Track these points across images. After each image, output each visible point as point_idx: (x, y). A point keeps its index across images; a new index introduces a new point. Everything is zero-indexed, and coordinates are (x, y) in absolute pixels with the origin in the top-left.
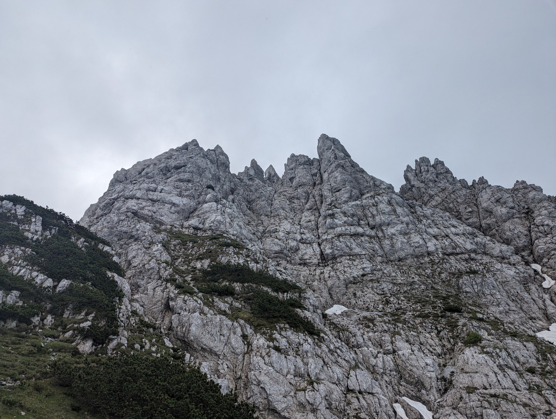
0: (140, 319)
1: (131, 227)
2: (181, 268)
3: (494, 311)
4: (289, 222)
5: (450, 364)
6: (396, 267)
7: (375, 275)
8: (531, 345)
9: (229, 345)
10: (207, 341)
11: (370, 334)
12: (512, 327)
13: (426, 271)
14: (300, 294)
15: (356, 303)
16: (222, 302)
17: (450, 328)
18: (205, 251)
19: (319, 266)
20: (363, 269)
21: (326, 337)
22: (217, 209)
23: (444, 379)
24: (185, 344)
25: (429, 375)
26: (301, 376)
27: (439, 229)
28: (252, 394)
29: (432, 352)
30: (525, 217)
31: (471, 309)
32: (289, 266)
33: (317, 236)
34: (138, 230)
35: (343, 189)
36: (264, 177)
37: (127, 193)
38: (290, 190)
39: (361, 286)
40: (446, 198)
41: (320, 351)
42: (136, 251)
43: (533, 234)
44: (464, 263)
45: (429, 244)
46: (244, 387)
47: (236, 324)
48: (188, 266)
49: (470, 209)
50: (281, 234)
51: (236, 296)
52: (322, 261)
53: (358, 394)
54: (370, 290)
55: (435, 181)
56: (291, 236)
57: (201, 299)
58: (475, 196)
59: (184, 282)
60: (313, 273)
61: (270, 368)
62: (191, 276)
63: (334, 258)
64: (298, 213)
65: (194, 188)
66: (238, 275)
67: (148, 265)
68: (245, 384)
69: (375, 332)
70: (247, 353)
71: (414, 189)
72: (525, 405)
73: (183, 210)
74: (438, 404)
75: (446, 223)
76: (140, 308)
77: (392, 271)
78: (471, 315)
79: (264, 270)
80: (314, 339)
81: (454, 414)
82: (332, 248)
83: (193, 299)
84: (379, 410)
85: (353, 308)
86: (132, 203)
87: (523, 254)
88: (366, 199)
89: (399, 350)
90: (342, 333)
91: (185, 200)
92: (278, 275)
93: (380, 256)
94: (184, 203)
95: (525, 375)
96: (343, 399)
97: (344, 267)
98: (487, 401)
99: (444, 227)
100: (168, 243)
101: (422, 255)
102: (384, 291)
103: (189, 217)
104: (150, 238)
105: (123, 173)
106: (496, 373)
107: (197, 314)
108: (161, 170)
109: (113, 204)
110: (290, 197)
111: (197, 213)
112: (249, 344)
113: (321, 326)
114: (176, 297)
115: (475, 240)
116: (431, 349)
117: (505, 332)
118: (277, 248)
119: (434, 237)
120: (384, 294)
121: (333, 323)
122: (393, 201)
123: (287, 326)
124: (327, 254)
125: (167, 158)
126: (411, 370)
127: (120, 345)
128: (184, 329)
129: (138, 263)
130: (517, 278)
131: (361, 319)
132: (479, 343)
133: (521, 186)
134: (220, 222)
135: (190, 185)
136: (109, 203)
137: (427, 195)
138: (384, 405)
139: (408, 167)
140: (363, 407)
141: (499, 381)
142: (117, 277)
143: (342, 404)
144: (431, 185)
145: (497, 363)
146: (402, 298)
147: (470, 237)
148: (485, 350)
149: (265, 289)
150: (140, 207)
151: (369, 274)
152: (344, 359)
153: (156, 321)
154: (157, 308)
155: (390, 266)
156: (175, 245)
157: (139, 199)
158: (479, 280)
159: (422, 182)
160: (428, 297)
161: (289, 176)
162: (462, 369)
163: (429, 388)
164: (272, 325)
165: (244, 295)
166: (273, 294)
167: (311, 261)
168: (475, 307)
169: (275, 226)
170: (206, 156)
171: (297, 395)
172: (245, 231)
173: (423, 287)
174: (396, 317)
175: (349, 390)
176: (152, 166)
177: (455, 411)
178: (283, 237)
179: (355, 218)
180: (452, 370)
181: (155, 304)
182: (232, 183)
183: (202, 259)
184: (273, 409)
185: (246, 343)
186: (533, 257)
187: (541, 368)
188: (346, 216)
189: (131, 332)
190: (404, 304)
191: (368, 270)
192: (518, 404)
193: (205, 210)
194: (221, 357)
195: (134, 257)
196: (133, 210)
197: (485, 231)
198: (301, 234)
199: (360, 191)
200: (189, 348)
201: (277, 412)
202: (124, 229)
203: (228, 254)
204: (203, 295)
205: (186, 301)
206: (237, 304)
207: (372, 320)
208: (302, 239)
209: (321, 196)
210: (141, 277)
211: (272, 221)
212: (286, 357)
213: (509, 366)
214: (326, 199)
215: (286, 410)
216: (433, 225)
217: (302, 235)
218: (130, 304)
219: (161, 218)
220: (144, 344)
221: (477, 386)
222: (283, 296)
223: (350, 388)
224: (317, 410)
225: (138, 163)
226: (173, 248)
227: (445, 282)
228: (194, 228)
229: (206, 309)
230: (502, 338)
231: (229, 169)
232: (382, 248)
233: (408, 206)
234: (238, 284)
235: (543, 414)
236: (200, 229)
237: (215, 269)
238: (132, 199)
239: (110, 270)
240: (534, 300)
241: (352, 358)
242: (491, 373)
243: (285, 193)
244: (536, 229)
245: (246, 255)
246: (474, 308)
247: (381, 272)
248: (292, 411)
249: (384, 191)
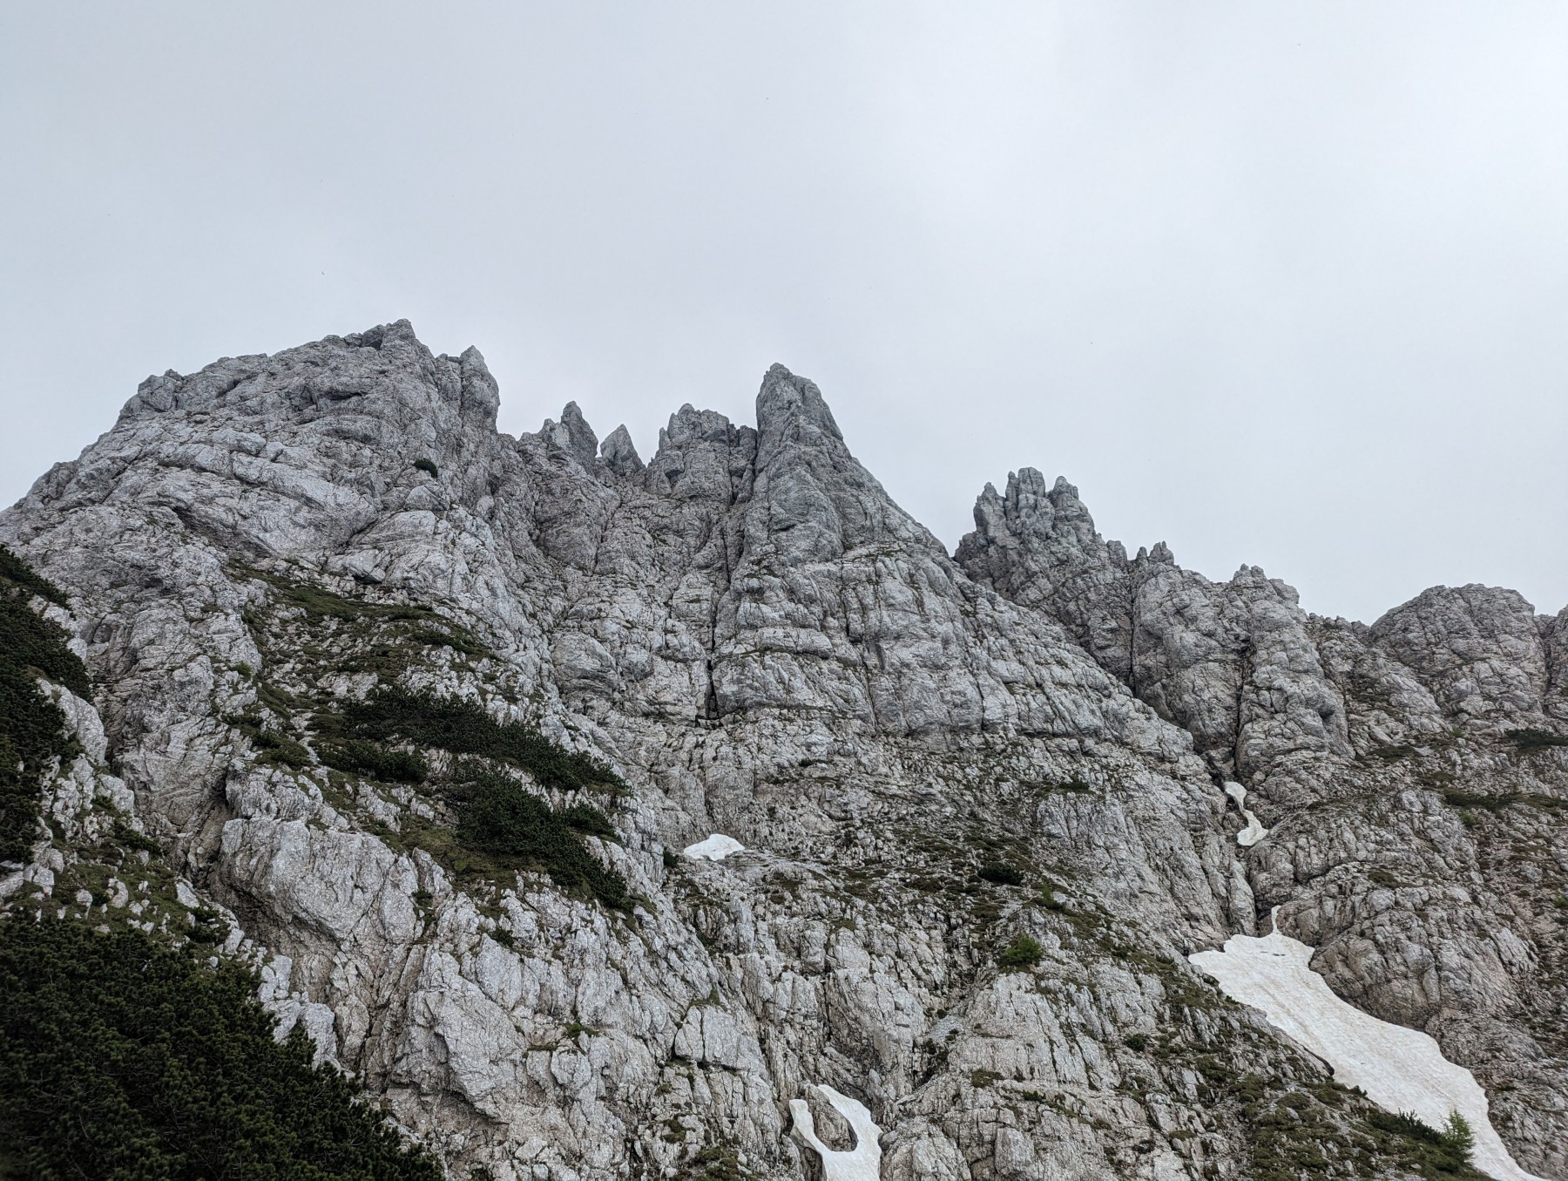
0: (115, 822)
1: (157, 554)
2: (289, 689)
3: (1103, 892)
4: (639, 595)
5: (955, 1010)
6: (895, 750)
7: (836, 765)
8: (1153, 984)
9: (375, 917)
10: (312, 899)
11: (781, 920)
12: (1130, 933)
13: (968, 770)
14: (614, 797)
15: (771, 834)
16: (380, 797)
17: (979, 921)
18: (369, 648)
19: (698, 725)
20: (808, 746)
21: (648, 917)
22: (435, 533)
23: (929, 1047)
24: (248, 901)
25: (895, 1034)
26: (554, 1012)
27: (1024, 664)
28: (407, 1050)
29: (919, 978)
30: (1234, 661)
31: (1045, 879)
32: (614, 717)
33: (710, 645)
34: (175, 565)
35: (800, 526)
36: (599, 455)
37: (167, 449)
38: (663, 507)
39: (792, 791)
40: (1063, 585)
41: (623, 952)
42: (160, 624)
43: (1243, 705)
44: (1063, 761)
45: (990, 702)
46: (391, 1031)
47: (405, 861)
48: (310, 685)
49: (1113, 624)
50: (611, 626)
51: (426, 784)
52: (708, 713)
53: (696, 1068)
54: (814, 805)
55: (1048, 538)
56: (637, 634)
57: (320, 783)
58: (1130, 592)
59: (285, 730)
60: (675, 744)
61: (470, 985)
62: (310, 715)
63: (741, 708)
64: (672, 572)
65: (377, 462)
66: (448, 729)
67: (182, 671)
68: (395, 1023)
69: (793, 916)
70: (421, 941)
71: (992, 550)
72: (1099, 1124)
73: (334, 520)
74: (902, 1108)
75: (1043, 651)
76: (126, 791)
77: (881, 759)
78: (1040, 894)
79: (529, 722)
80: (615, 920)
81: (930, 1135)
82: (739, 681)
83: (296, 781)
84: (739, 1110)
85: (760, 849)
86: (179, 479)
87: (1213, 753)
88: (853, 561)
89: (839, 966)
90: (705, 910)
91: (346, 495)
92: (565, 740)
93: (859, 717)
94: (341, 500)
95: (1119, 1053)
96: (652, 1079)
97: (761, 735)
98: (1014, 1108)
99: (1037, 663)
100: (263, 614)
101: (968, 729)
102: (846, 811)
103: (348, 544)
104: (208, 592)
105: (170, 385)
106: (1052, 1043)
107: (299, 824)
108: (288, 395)
109: (119, 473)
110: (657, 524)
111: (373, 535)
112: (431, 920)
113: (650, 889)
114: (248, 771)
115: (1104, 705)
116: (920, 971)
117: (1105, 944)
118: (589, 664)
119: (1006, 683)
120: (847, 819)
121: (691, 883)
122: (922, 578)
123: (547, 879)
124: (725, 697)
125: (312, 363)
126: (856, 1019)
127: (29, 887)
128: (254, 861)
129: (159, 660)
130: (1181, 814)
131: (769, 878)
132: (1032, 967)
133: (1250, 579)
134: (437, 572)
135: (367, 452)
136: (108, 470)
137: (1021, 569)
138: (756, 1099)
139: (989, 488)
140: (700, 1100)
141: (1054, 1062)
142: (68, 701)
143: (644, 1092)
144: (1036, 545)
145: (1063, 1019)
146: (889, 835)
147: (1093, 695)
148: (1043, 984)
149: (516, 774)
150: (201, 495)
151: (821, 762)
152: (683, 979)
153: (179, 832)
154: (187, 794)
155: (881, 748)
156: (284, 622)
157: (205, 470)
158: (1085, 809)
159: (1014, 534)
160: (952, 836)
161: (666, 466)
162: (978, 1026)
163: (889, 1067)
164: (506, 874)
165: (450, 785)
166: (533, 791)
167: (677, 709)
168: (1059, 874)
169: (597, 600)
170: (432, 374)
171: (529, 1060)
172: (506, 605)
173: (949, 810)
174: (858, 882)
175: (675, 1057)
176: (261, 379)
177: (934, 1129)
178: (613, 634)
179: (816, 609)
180: (954, 1026)
181: (183, 785)
182: (497, 463)
183: (354, 671)
184: (456, 1093)
185: (422, 914)
186: (1235, 764)
187: (1161, 1039)
188: (792, 600)
189: (81, 856)
190: (889, 851)
191: (820, 751)
192: (1083, 1121)
193: (398, 531)
194: (346, 946)
195: (151, 642)
196: (178, 500)
197: (1136, 684)
198: (666, 631)
199: (845, 535)
200: (260, 915)
201: (465, 1101)
202: (135, 556)
203: (432, 667)
204: (329, 773)
205: (274, 785)
206: (424, 809)
207: (792, 884)
208: (668, 647)
209: (741, 534)
210: (157, 703)
211: (593, 585)
212: (522, 961)
213: (1090, 1027)
214: (750, 544)
215: (489, 1097)
216: (1011, 654)
217: (669, 636)
218: (95, 777)
219: (261, 536)
220: (111, 892)
221: (1001, 1071)
222: (564, 800)
223: (678, 1053)
224: (573, 1100)
225: (221, 361)
226: (275, 630)
227: (1005, 803)
228: (357, 577)
229: (329, 813)
230: (1090, 959)
231: (494, 421)
232: (871, 696)
233: (960, 594)
234: (442, 752)
235: (1133, 1149)
236: (374, 582)
237: (385, 704)
238: (182, 467)
239: (52, 676)
240: (1206, 873)
241: (704, 976)
242: (1042, 1041)
243: (647, 513)
244: (1253, 696)
245: (485, 675)
246: (1054, 877)
247: (853, 760)
248: (506, 1099)
249: (904, 547)
